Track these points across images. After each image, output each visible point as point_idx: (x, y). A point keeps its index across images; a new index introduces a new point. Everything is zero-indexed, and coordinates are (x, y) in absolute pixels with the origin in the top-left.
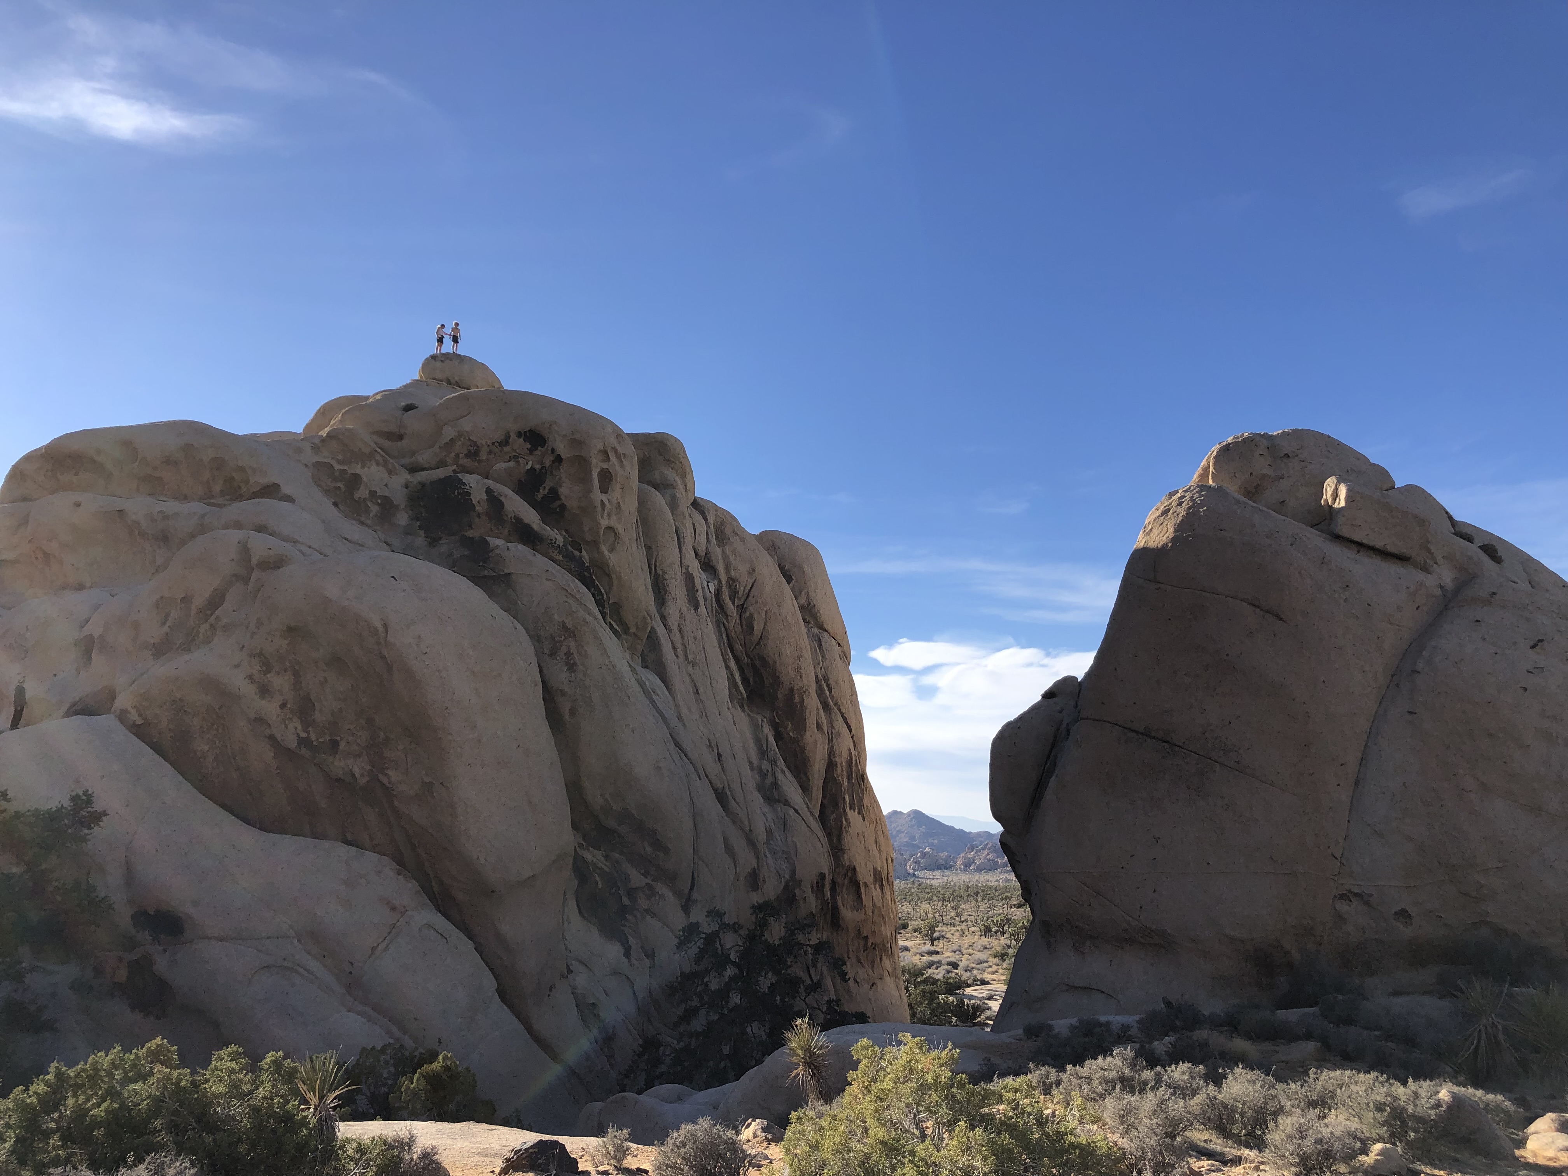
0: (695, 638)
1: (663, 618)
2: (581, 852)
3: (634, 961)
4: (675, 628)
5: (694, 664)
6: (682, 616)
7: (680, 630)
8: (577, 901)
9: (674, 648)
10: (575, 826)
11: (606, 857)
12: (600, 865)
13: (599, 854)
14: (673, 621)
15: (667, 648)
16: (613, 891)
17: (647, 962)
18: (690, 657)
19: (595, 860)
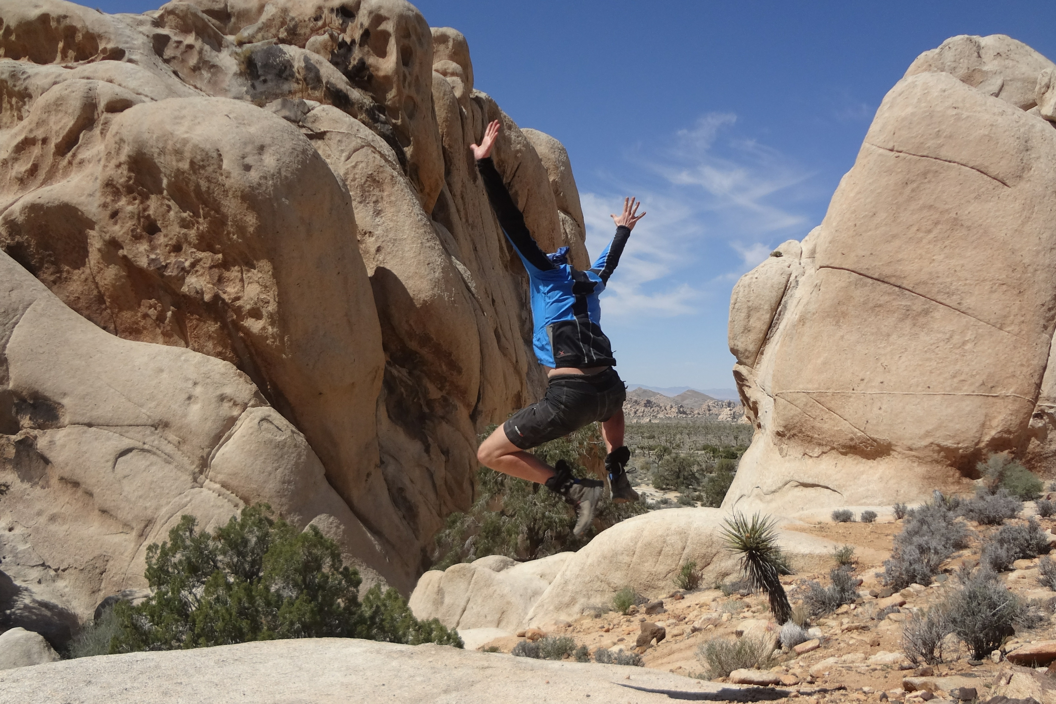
0: (474, 205)
1: (449, 185)
2: (389, 368)
3: (433, 456)
4: (458, 193)
5: (473, 227)
6: (464, 186)
7: (462, 198)
8: (387, 408)
9: (458, 211)
10: (386, 348)
11: (410, 373)
12: (404, 379)
13: (404, 372)
14: (458, 188)
15: (453, 209)
16: (415, 400)
17: (443, 458)
18: (470, 221)
19: (400, 375)
